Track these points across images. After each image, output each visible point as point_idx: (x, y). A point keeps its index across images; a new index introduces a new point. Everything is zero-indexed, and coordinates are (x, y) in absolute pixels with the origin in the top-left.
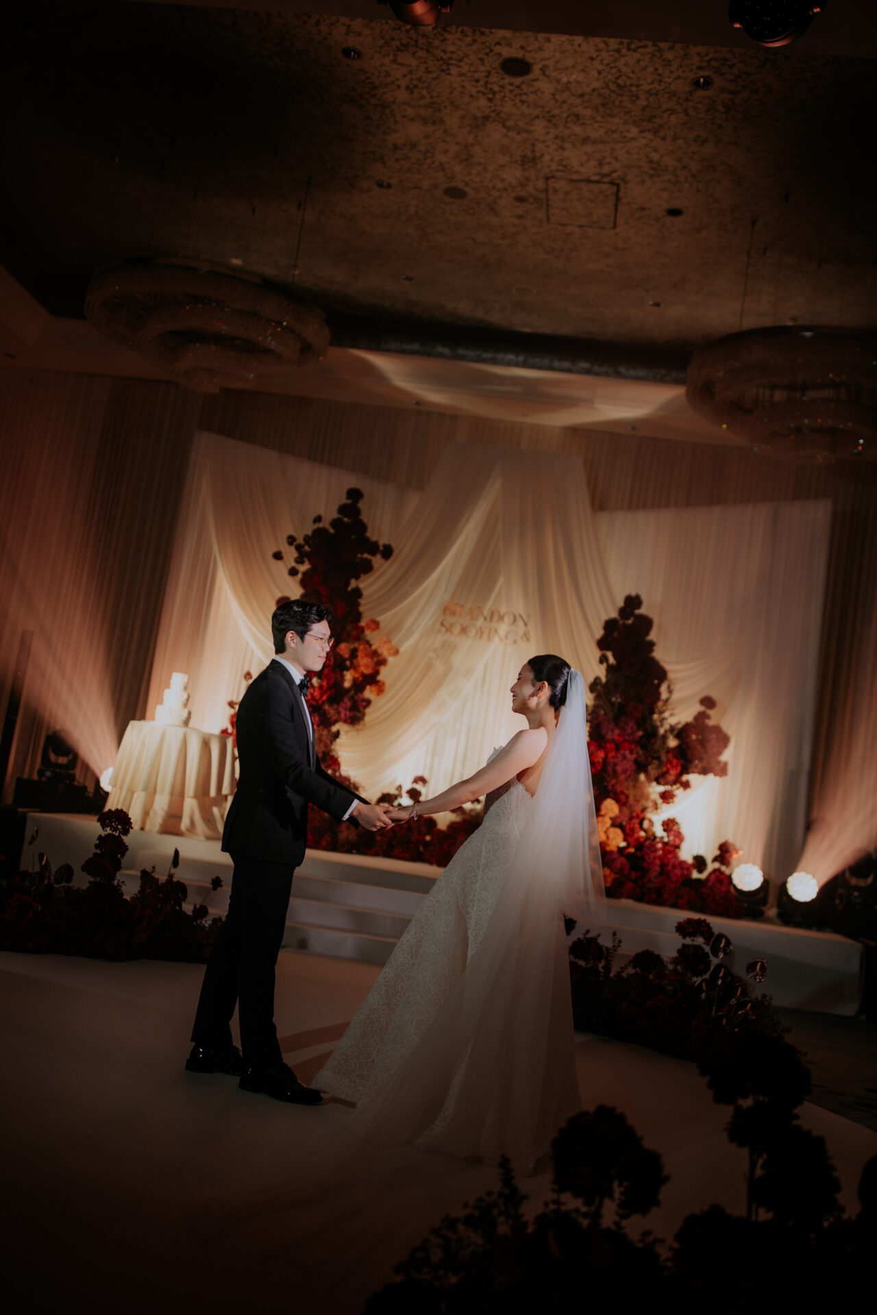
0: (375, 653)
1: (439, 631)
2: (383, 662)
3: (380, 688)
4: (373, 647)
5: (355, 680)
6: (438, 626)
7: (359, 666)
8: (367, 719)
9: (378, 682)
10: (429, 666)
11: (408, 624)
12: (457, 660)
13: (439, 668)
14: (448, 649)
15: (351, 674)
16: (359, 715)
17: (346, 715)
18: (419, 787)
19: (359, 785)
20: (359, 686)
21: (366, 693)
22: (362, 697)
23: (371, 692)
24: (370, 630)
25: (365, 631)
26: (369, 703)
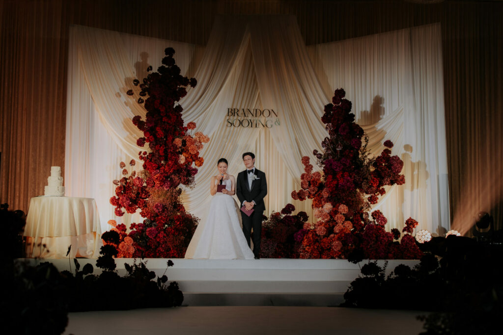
1: (227, 126)
2: (200, 146)
3: (201, 162)
5: (186, 159)
6: (226, 123)
7: (188, 150)
8: (195, 180)
9: (200, 158)
15: (184, 155)
17: (184, 179)
20: (188, 163)
21: (193, 166)
22: (191, 168)
23: (196, 165)
24: (189, 129)
25: (187, 130)
26: (196, 171)
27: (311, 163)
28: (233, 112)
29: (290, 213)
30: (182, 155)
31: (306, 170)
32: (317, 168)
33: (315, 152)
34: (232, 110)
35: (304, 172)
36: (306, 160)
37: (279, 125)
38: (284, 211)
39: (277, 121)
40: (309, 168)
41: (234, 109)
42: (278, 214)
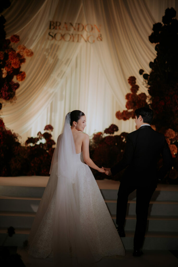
0: (19, 55)
1: (48, 39)
2: (23, 61)
3: (22, 76)
4: (17, 52)
5: (8, 73)
6: (47, 35)
7: (11, 64)
8: (17, 95)
9: (21, 72)
10: (44, 60)
11: (30, 36)
12: (61, 55)
13: (51, 60)
14: (54, 49)
15: (6, 70)
16: (12, 93)
17: (5, 94)
18: (49, 132)
19: (17, 135)
20: (10, 77)
21: (15, 80)
22: (13, 82)
23: (17, 79)
24: (13, 41)
25: (10, 43)
26: (18, 86)
27: (137, 83)
28: (55, 25)
29: (113, 133)
30: (4, 69)
31: (132, 90)
32: (143, 89)
33: (141, 72)
34: (54, 23)
35: (130, 92)
36: (132, 80)
37: (101, 40)
38: (107, 131)
39: (99, 37)
40: (135, 88)
41: (57, 22)
42: (100, 134)
